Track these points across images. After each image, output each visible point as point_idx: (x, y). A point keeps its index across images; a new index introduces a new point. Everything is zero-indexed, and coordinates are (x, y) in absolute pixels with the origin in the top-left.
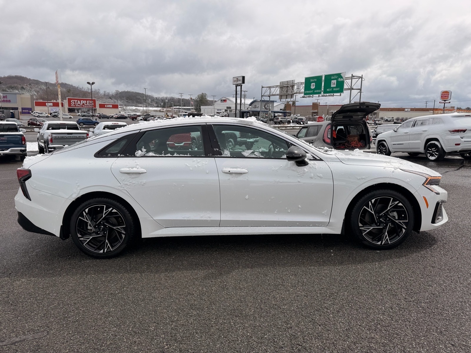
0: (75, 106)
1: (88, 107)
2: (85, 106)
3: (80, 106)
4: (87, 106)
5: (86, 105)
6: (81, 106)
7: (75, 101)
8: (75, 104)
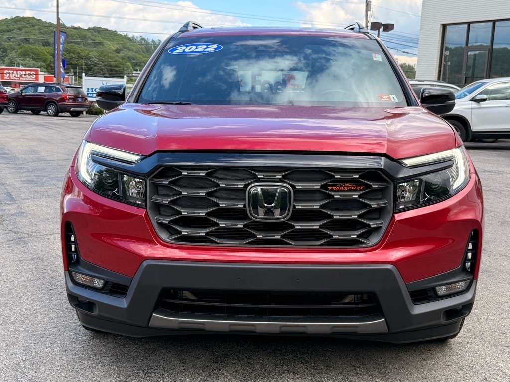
0: (10, 79)
1: (28, 80)
2: (23, 79)
3: (16, 78)
4: (26, 79)
5: (25, 77)
6: (18, 78)
7: (10, 71)
8: (9, 76)
